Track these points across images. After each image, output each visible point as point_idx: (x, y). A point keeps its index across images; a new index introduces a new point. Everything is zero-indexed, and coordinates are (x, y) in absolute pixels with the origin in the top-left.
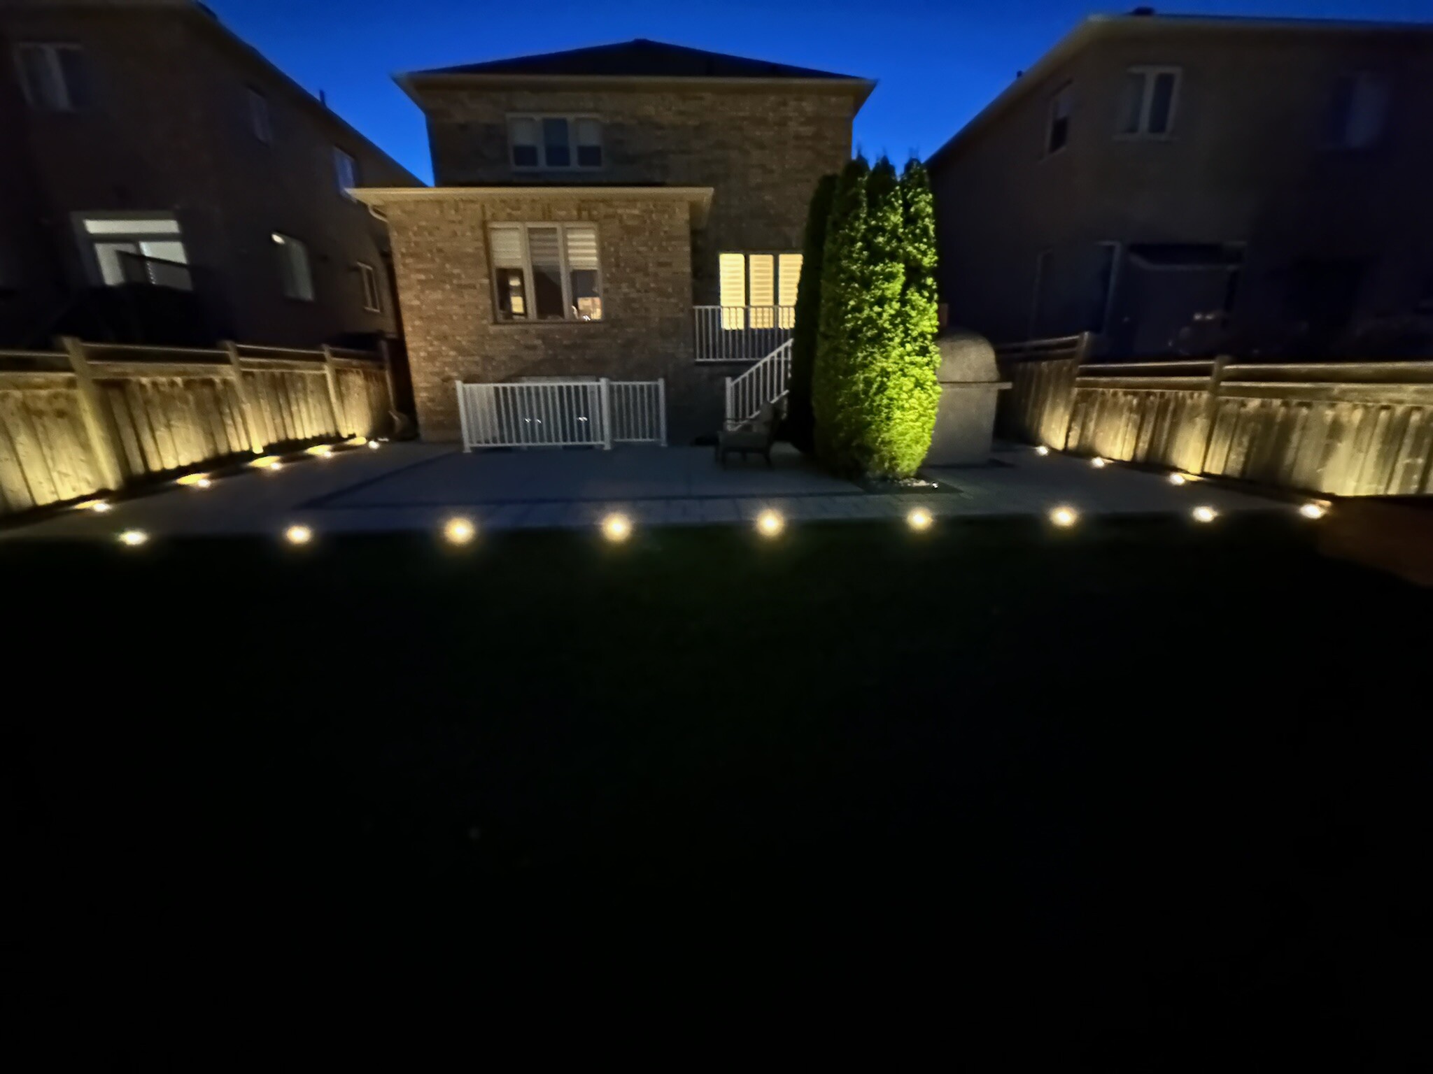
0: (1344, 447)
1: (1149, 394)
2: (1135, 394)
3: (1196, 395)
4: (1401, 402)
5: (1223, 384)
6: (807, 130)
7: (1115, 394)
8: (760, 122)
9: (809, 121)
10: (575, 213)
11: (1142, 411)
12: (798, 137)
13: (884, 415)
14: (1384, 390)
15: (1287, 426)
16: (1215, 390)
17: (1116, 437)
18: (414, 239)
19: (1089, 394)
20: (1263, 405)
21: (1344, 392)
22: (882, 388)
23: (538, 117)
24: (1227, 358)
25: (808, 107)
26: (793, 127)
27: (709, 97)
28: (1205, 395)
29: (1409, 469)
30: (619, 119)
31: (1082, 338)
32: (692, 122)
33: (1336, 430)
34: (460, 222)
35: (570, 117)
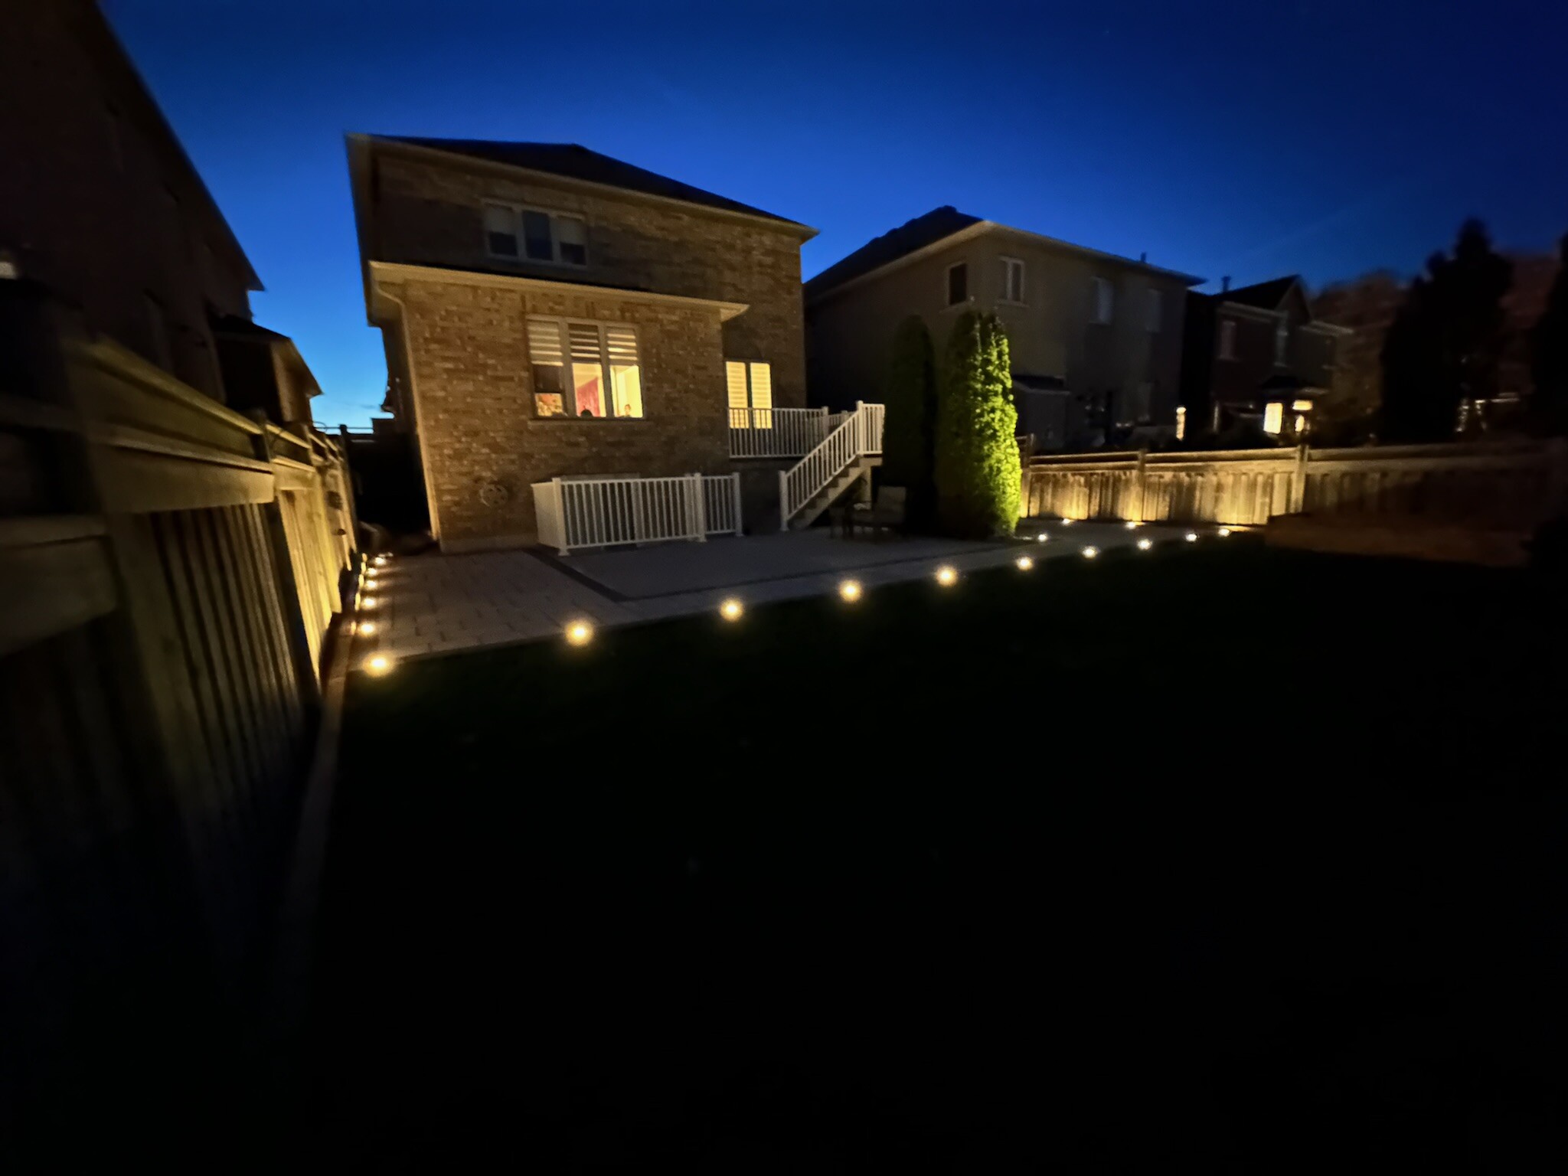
0: (1226, 496)
1: (1092, 474)
2: (1081, 475)
3: (1128, 473)
4: (1252, 470)
5: (1147, 465)
6: (769, 260)
7: (1065, 476)
8: (731, 247)
9: (768, 253)
10: (618, 313)
11: (1089, 485)
12: (760, 264)
13: (1001, 490)
14: (1245, 465)
15: (1192, 488)
16: (1142, 469)
17: (1071, 504)
18: (441, 323)
19: (1043, 477)
20: (1174, 476)
21: (1222, 467)
22: (999, 470)
23: (518, 208)
24: (1146, 450)
25: (768, 240)
26: (757, 255)
27: (686, 218)
28: (1135, 473)
29: (1263, 504)
30: (604, 224)
31: (1029, 438)
32: (674, 238)
33: (1219, 488)
34: (497, 311)
35: (553, 214)
